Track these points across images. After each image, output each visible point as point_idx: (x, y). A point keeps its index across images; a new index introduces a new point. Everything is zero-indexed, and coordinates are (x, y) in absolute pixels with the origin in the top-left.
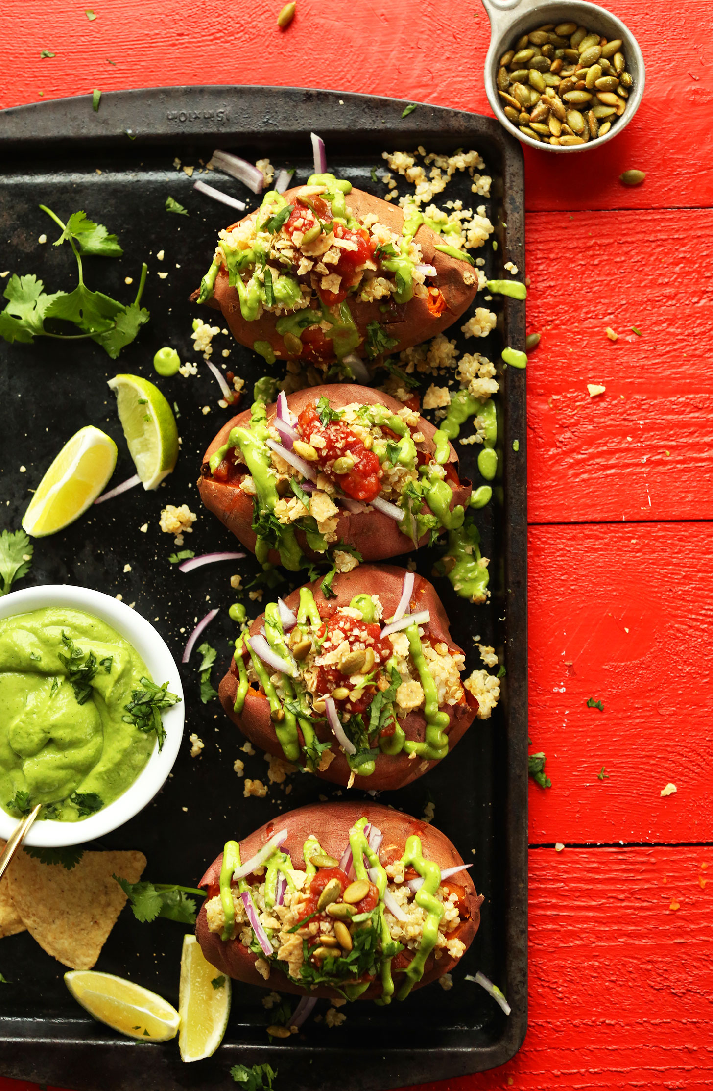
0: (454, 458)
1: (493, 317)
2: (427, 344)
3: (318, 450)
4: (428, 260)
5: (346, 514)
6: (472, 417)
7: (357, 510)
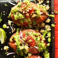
0: (45, 40)
1: (50, 20)
2: (41, 24)
3: (26, 39)
4: (41, 12)
5: (30, 48)
6: (47, 34)
7: (31, 48)
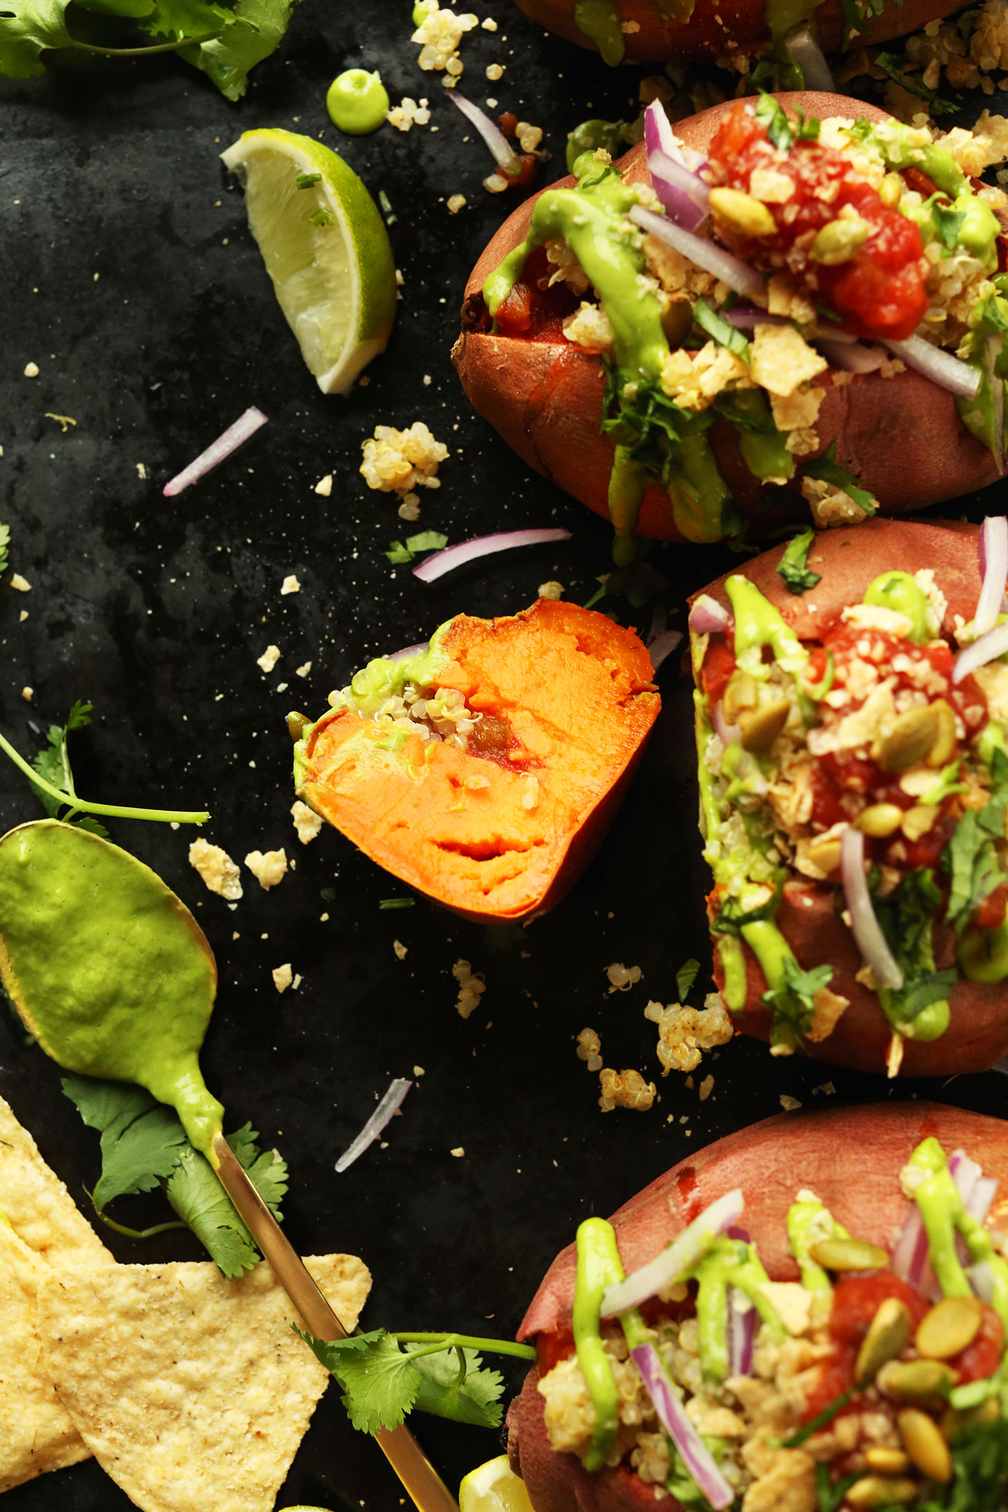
3: (774, 208)
5: (840, 378)
